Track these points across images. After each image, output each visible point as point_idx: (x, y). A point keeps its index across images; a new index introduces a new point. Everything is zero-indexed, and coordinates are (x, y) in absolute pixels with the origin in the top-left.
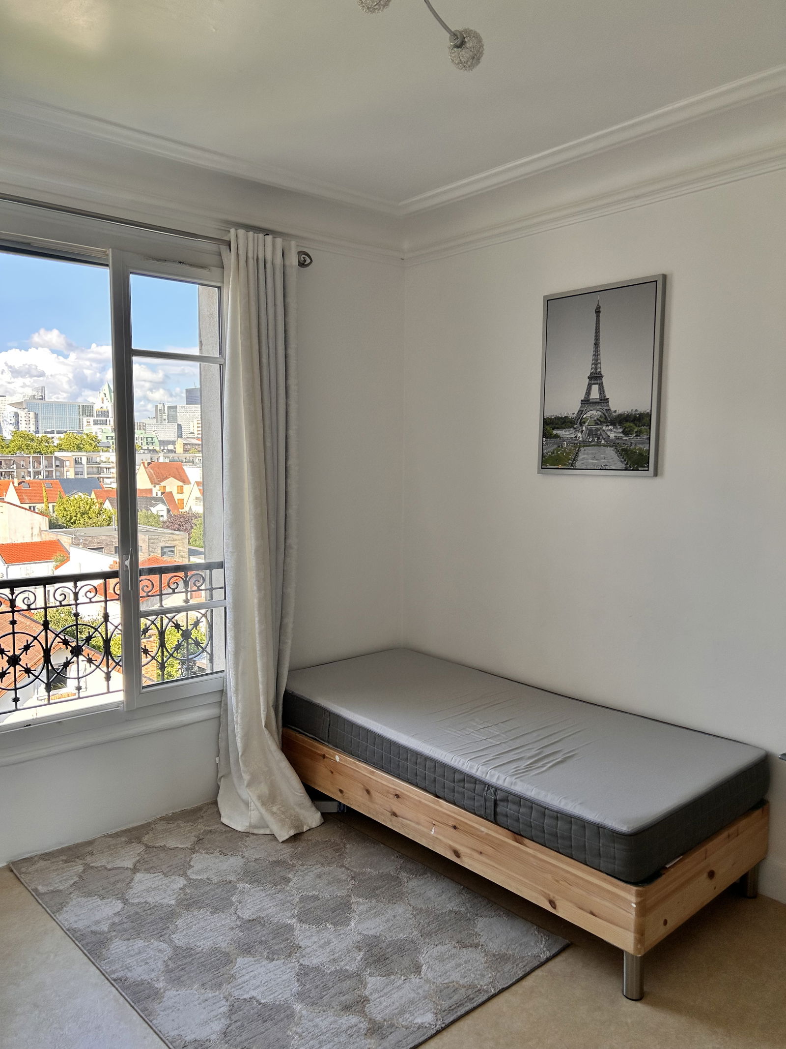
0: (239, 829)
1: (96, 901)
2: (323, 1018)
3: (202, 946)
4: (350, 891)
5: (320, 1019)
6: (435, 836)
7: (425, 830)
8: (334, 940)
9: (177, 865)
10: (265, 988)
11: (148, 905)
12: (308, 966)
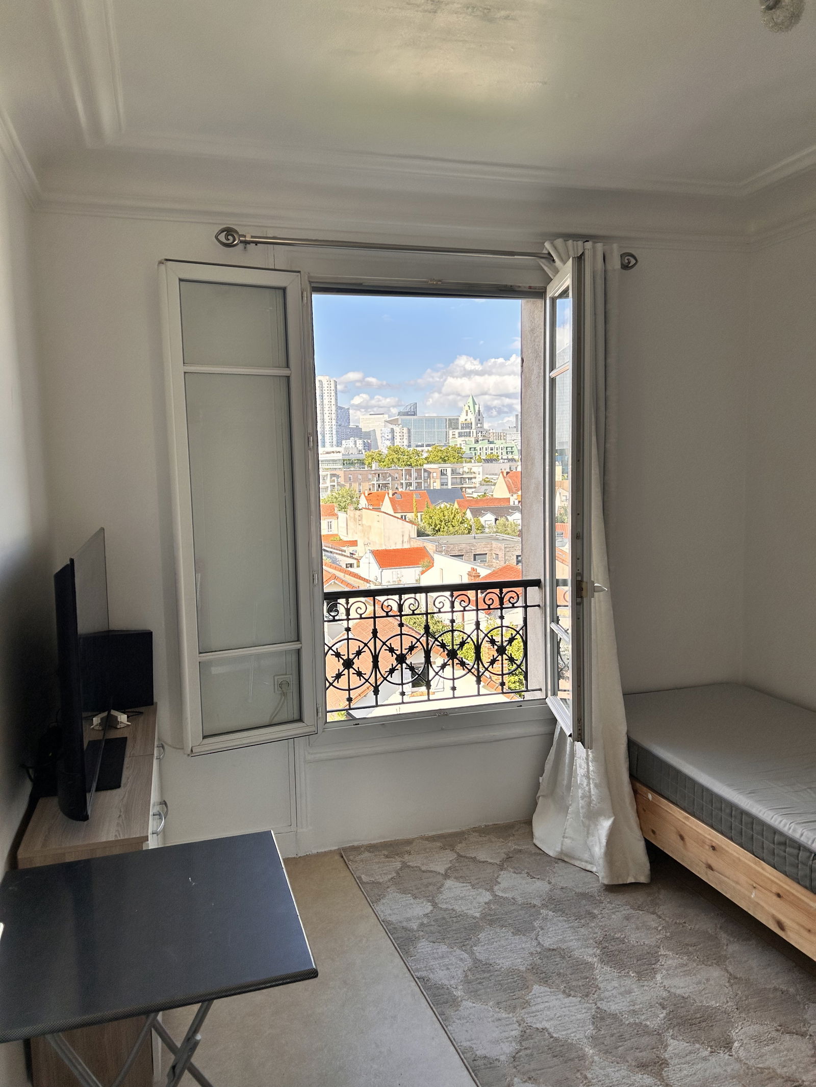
0: (551, 854)
1: (409, 899)
2: (616, 1070)
3: (501, 965)
4: (659, 941)
5: (613, 1069)
6: (757, 900)
7: (746, 892)
8: (636, 990)
9: (485, 879)
10: (558, 1023)
11: (454, 913)
12: (605, 1011)
